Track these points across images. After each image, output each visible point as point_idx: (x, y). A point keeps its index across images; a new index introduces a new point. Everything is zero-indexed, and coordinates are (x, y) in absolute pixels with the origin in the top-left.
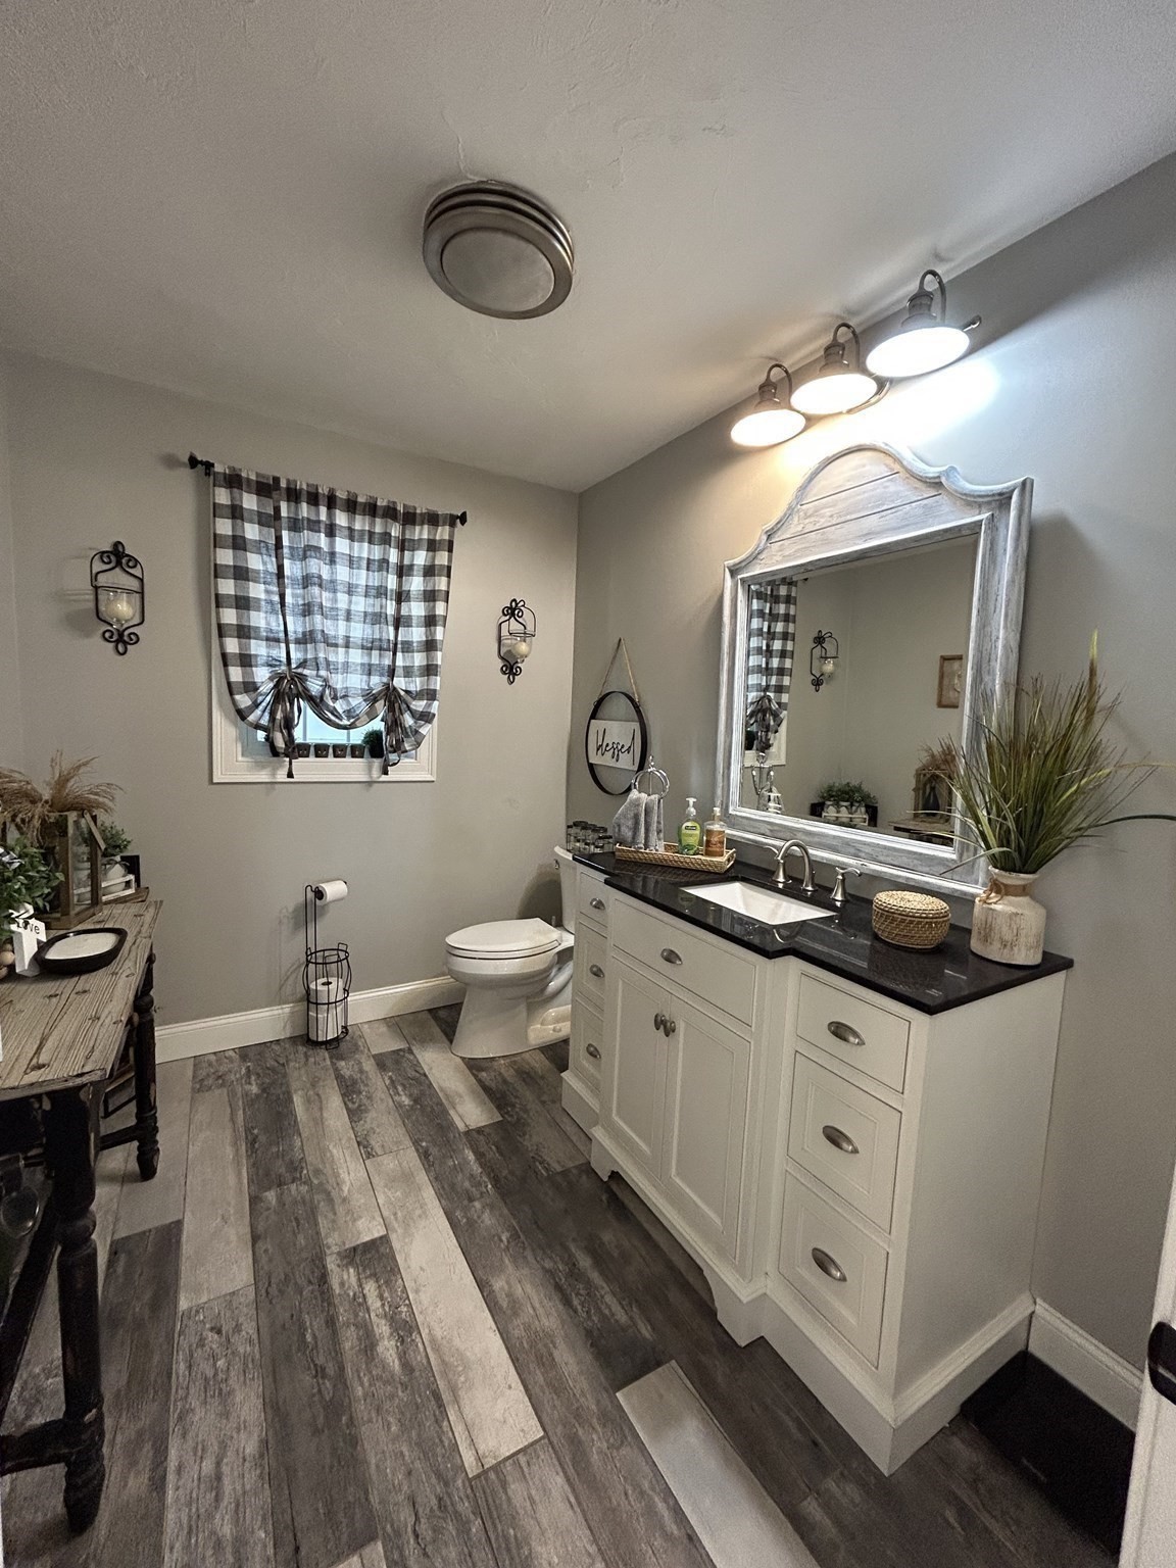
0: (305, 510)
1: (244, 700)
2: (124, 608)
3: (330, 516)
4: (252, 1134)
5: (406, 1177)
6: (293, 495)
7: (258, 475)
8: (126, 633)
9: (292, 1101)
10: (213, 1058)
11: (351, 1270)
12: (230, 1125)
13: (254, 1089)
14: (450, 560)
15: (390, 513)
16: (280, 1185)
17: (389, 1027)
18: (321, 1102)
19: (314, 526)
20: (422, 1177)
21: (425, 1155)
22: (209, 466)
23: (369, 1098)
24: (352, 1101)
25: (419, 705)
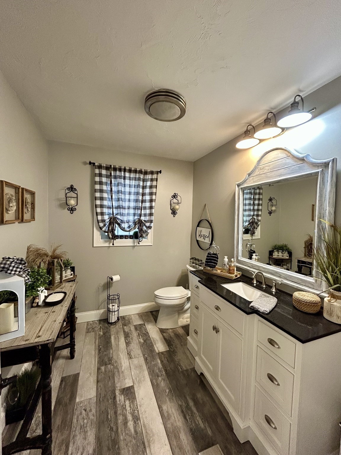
0: (118, 173)
1: (101, 225)
2: (72, 202)
3: (124, 174)
4: (100, 347)
5: (140, 367)
6: (115, 169)
7: (106, 165)
8: (73, 208)
9: (111, 338)
10: (92, 322)
11: (123, 396)
12: (94, 344)
13: (102, 333)
14: (157, 183)
15: (141, 172)
16: (106, 365)
17: (139, 316)
18: (119, 339)
19: (120, 177)
20: (145, 367)
21: (146, 359)
22: (94, 164)
23: (132, 339)
24: (127, 339)
25: (148, 224)
